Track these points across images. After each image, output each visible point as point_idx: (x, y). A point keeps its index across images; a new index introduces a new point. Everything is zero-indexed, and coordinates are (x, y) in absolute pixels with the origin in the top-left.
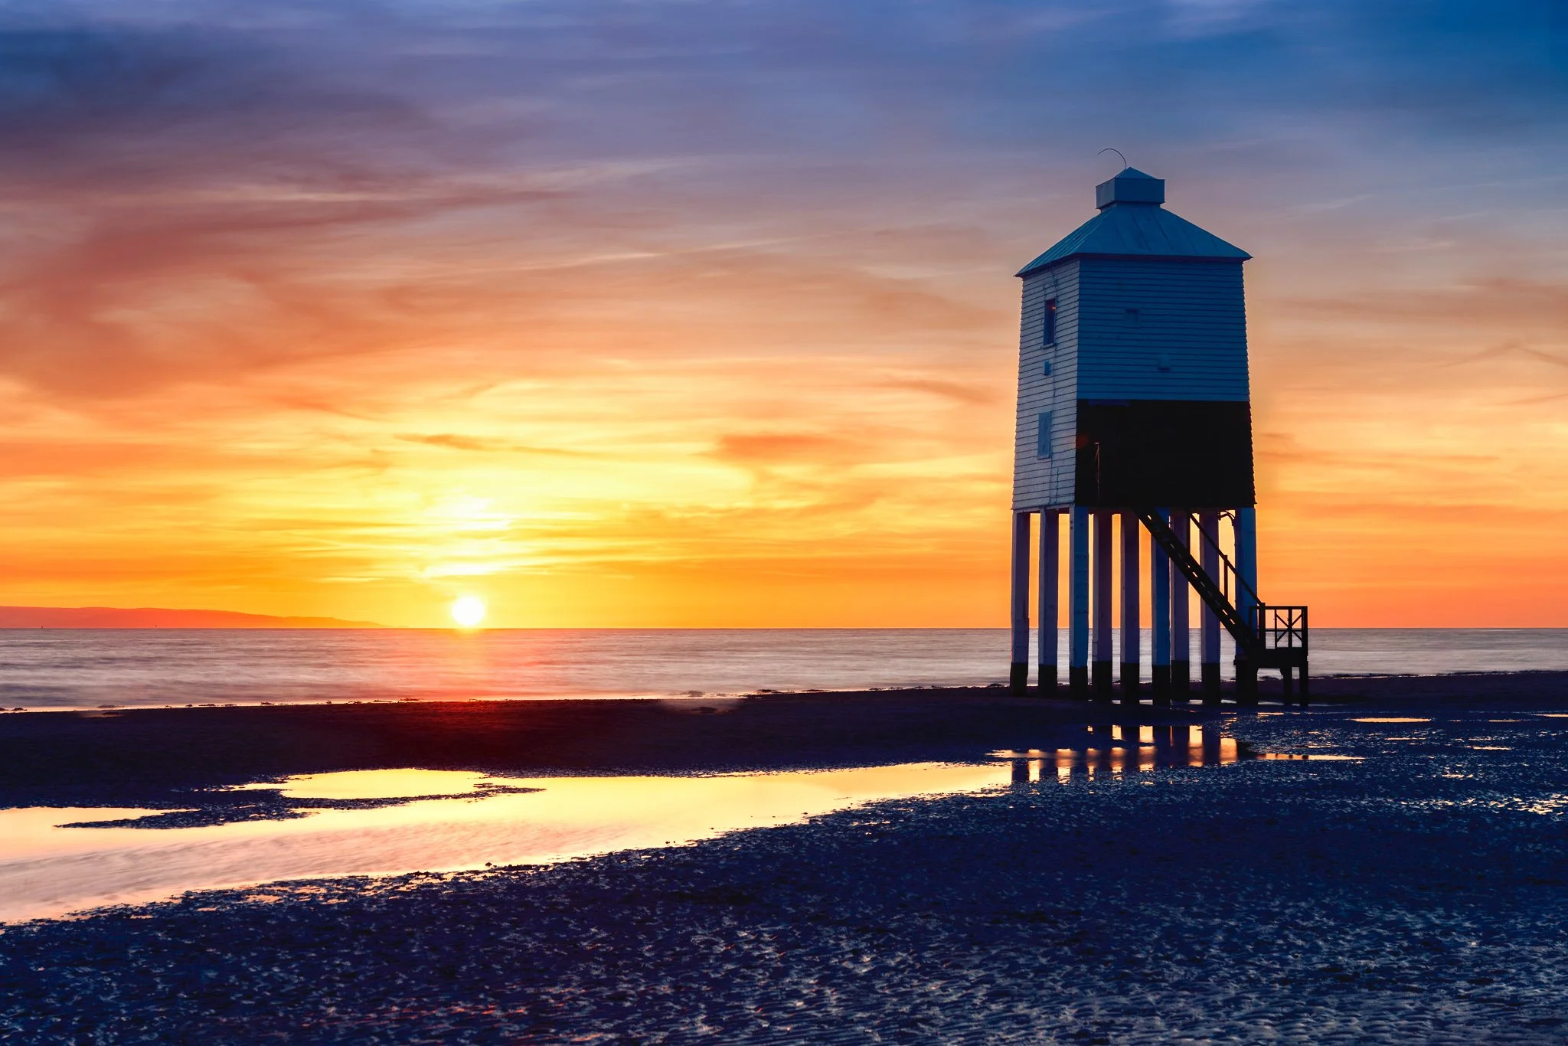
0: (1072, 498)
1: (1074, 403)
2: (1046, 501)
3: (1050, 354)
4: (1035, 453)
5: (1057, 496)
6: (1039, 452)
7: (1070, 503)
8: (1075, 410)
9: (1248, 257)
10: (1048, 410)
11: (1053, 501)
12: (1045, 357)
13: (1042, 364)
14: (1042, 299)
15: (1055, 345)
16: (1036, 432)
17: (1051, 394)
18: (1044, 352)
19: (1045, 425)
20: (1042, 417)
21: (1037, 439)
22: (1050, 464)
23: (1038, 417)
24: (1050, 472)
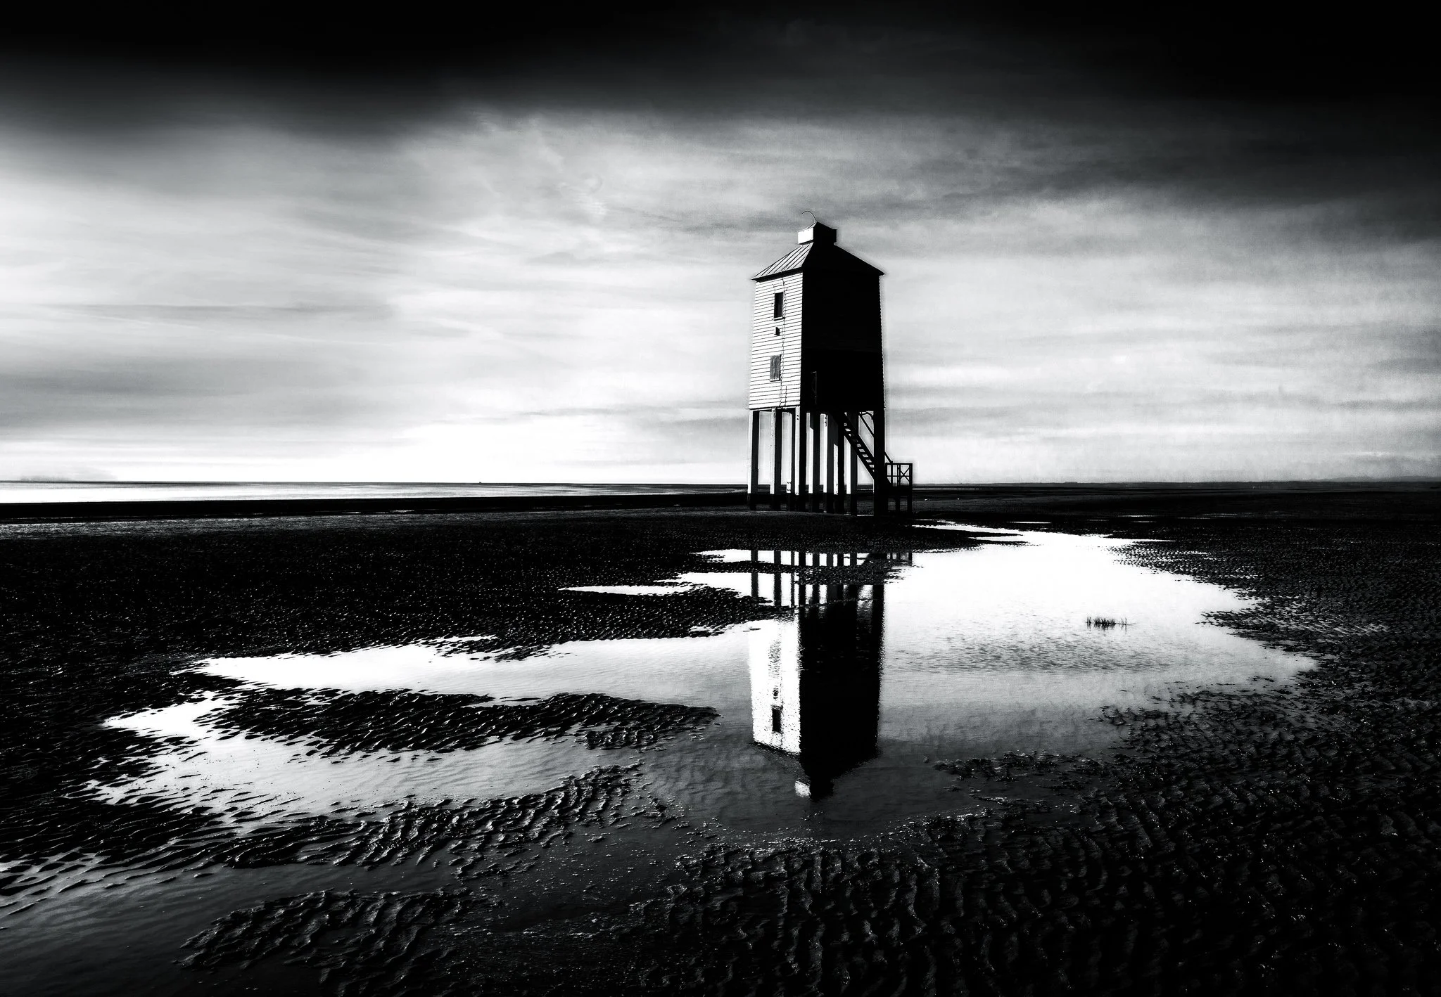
0: (799, 403)
1: (799, 350)
2: (778, 404)
3: (779, 324)
4: (769, 377)
5: (786, 402)
6: (771, 376)
7: (796, 406)
8: (800, 354)
9: (882, 274)
10: (778, 354)
11: (783, 404)
12: (776, 324)
13: (775, 328)
14: (773, 292)
15: (784, 318)
16: (769, 366)
17: (781, 345)
18: (774, 322)
19: (776, 362)
20: (773, 358)
21: (769, 370)
22: (779, 384)
23: (770, 358)
24: (779, 388)
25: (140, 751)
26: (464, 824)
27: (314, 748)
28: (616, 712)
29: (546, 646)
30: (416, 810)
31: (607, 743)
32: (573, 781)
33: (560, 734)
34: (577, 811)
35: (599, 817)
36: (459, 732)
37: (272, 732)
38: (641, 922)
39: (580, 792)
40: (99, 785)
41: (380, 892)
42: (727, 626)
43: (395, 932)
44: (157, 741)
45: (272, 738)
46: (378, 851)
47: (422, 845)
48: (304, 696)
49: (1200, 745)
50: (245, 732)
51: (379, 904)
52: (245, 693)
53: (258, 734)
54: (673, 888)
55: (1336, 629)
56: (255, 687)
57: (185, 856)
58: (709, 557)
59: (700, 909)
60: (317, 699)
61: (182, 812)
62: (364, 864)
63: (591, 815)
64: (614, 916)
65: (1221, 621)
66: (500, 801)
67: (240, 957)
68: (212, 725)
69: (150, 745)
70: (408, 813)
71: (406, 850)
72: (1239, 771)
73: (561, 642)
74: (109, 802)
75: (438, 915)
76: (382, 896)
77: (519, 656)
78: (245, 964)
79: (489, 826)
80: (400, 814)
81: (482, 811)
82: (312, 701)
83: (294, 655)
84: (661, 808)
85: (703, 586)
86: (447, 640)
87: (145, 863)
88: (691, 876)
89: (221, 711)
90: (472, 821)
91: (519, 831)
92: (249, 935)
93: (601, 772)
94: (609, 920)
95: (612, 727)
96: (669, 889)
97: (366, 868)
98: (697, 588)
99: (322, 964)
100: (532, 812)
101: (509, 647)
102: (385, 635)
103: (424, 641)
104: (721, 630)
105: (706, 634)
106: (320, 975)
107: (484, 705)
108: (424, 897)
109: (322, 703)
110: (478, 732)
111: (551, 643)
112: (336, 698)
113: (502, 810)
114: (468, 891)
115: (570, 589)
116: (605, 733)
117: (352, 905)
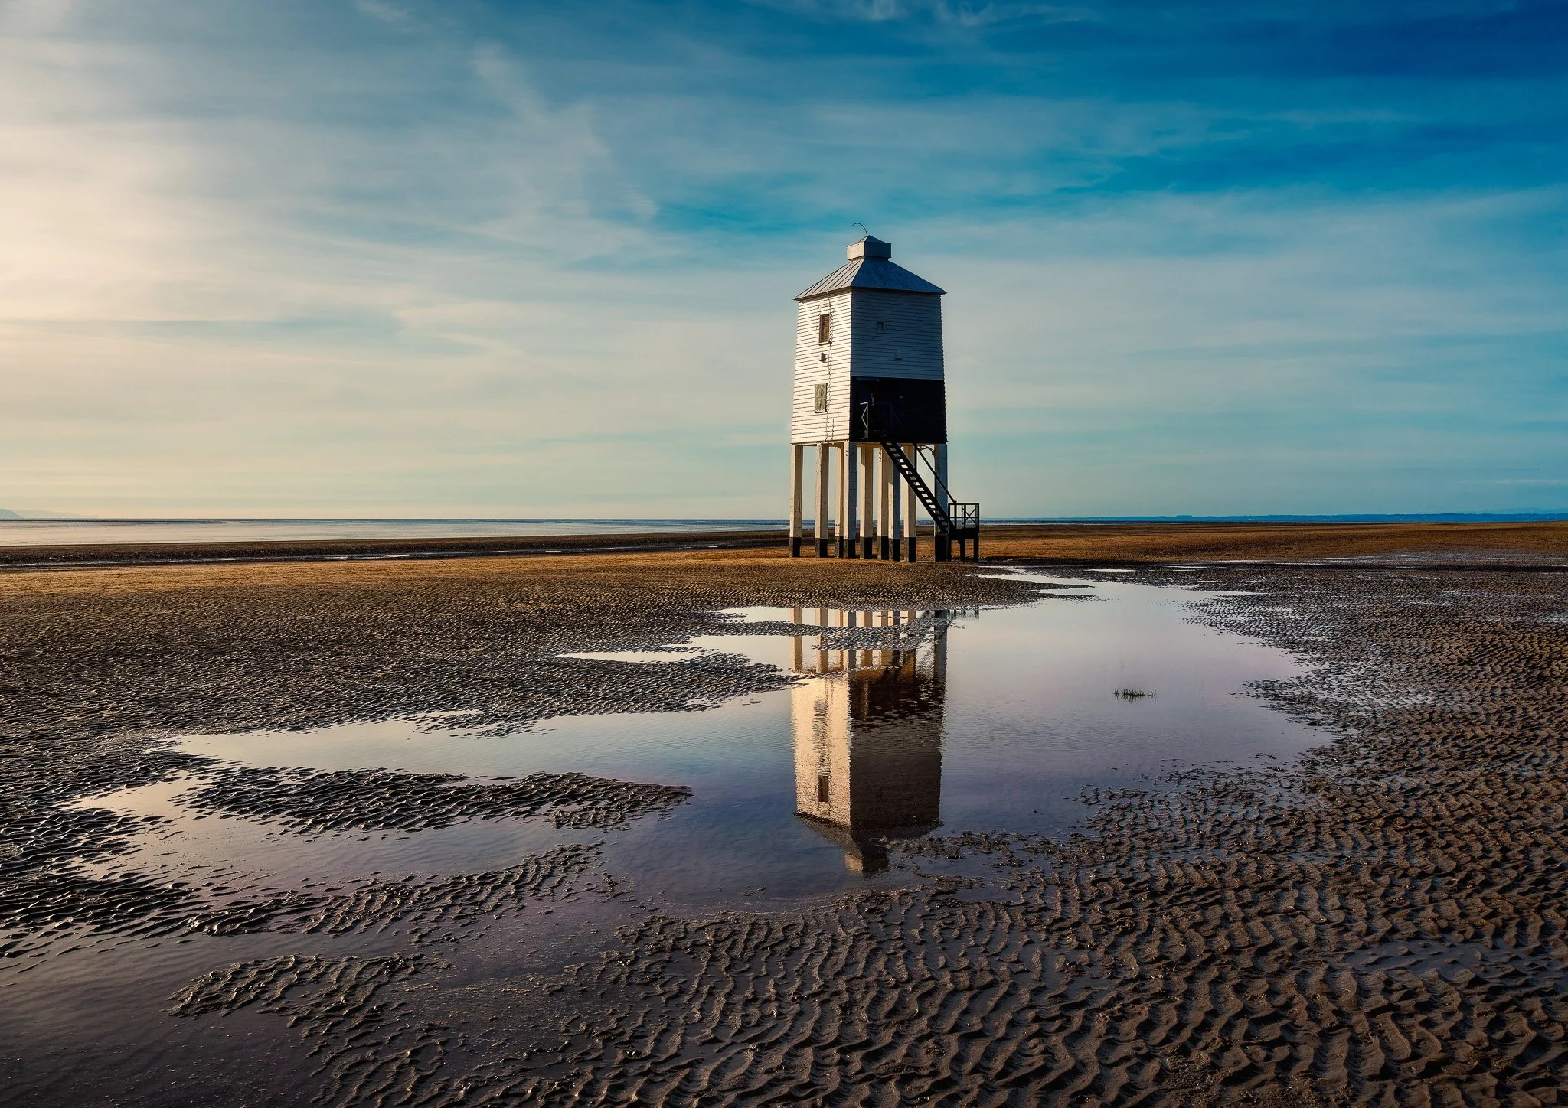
0: (848, 437)
1: (849, 378)
2: (824, 439)
3: (825, 349)
4: (814, 408)
5: (833, 435)
6: (816, 407)
7: (845, 439)
8: (849, 383)
9: (944, 293)
10: (825, 382)
11: (829, 439)
12: (821, 350)
13: (820, 354)
14: (818, 314)
15: (831, 343)
16: (814, 395)
17: (827, 372)
18: (819, 347)
19: (822, 391)
20: (818, 386)
21: (814, 400)
22: (825, 416)
23: (814, 387)
24: (825, 420)
25: (118, 830)
26: (424, 898)
27: (287, 827)
28: (589, 792)
29: (531, 722)
30: (382, 885)
31: (574, 824)
32: (534, 859)
33: (528, 814)
34: (533, 886)
35: (552, 892)
36: (430, 811)
37: (246, 811)
38: (572, 980)
39: (539, 869)
40: (83, 862)
41: (344, 955)
42: (727, 699)
43: (354, 987)
44: (134, 821)
45: (246, 817)
46: (343, 921)
47: (384, 915)
48: (278, 776)
49: (1160, 824)
50: (220, 812)
51: (342, 965)
52: (219, 772)
53: (233, 813)
54: (607, 954)
55: (1378, 701)
56: (229, 767)
57: (169, 925)
58: (730, 616)
59: (627, 970)
60: (292, 778)
61: (163, 887)
62: (330, 932)
63: (545, 890)
64: (549, 976)
65: (1260, 691)
66: (461, 877)
67: (218, 1006)
68: (187, 804)
69: (127, 824)
70: (373, 888)
71: (368, 921)
72: (1184, 849)
73: (548, 717)
74: (92, 878)
75: (392, 975)
76: (345, 959)
77: (501, 733)
78: (224, 1012)
79: (448, 900)
80: (366, 889)
81: (442, 887)
82: (286, 781)
83: (269, 732)
84: (613, 884)
85: (714, 652)
86: (429, 715)
87: (131, 931)
88: (626, 943)
89: (195, 791)
90: (433, 895)
91: (475, 904)
92: (227, 989)
93: (563, 851)
94: (544, 979)
95: (582, 807)
96: (603, 954)
97: (332, 936)
98: (707, 654)
99: (290, 1012)
100: (490, 887)
101: (492, 722)
102: (363, 710)
103: (405, 716)
104: (719, 704)
105: (703, 708)
106: (287, 1021)
107: (458, 784)
108: (382, 961)
109: (297, 783)
110: (449, 811)
111: (537, 716)
112: (310, 777)
113: (462, 885)
114: (422, 955)
115: (568, 656)
116: (573, 813)
117: (317, 966)
